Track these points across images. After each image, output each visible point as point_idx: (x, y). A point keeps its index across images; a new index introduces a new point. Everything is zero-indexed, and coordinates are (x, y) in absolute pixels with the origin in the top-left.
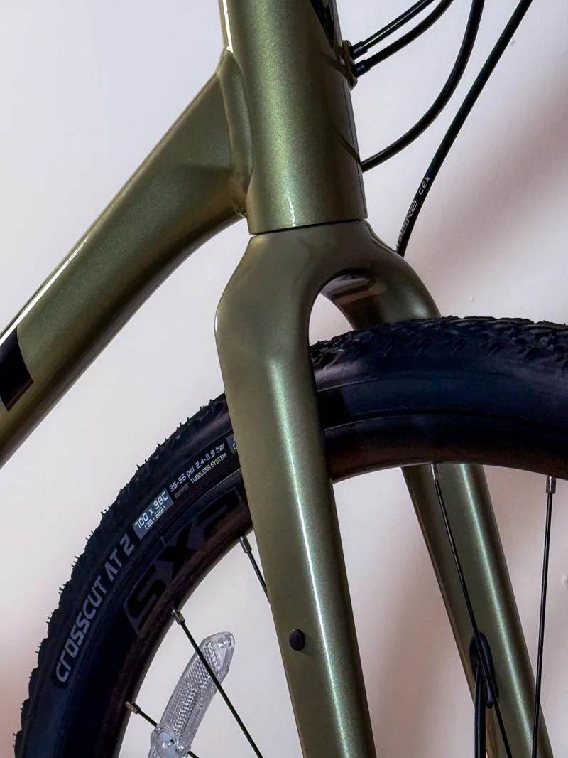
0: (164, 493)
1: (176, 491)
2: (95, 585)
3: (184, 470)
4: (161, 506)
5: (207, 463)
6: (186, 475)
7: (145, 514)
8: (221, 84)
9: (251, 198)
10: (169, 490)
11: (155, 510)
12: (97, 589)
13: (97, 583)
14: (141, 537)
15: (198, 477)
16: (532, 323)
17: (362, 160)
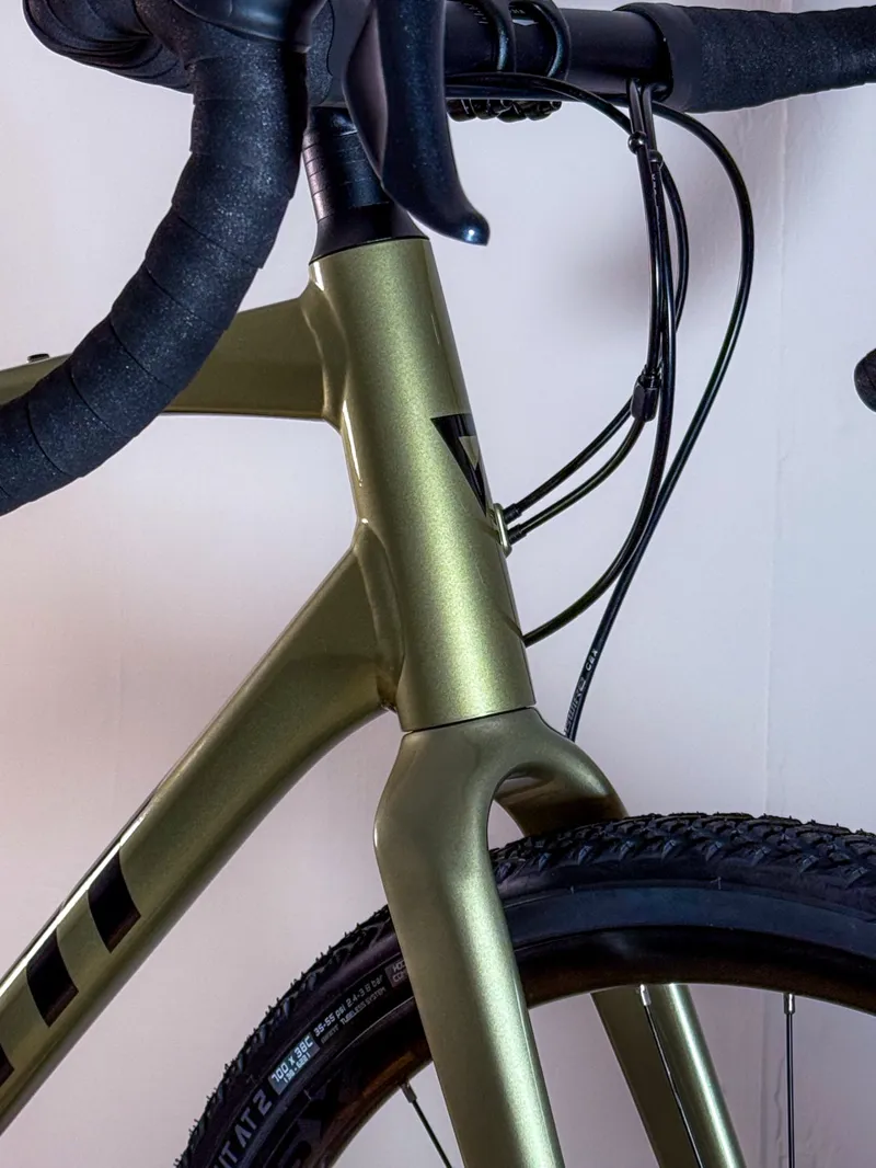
0: (308, 1037)
1: (322, 1035)
2: (223, 1153)
3: (333, 1009)
4: (304, 1054)
5: (361, 1000)
6: (334, 1015)
7: (284, 1064)
8: (361, 563)
9: (403, 690)
10: (314, 1034)
11: (296, 1059)
12: (226, 1158)
13: (225, 1151)
14: (279, 1092)
15: (349, 1017)
16: (753, 818)
17: (524, 634)
